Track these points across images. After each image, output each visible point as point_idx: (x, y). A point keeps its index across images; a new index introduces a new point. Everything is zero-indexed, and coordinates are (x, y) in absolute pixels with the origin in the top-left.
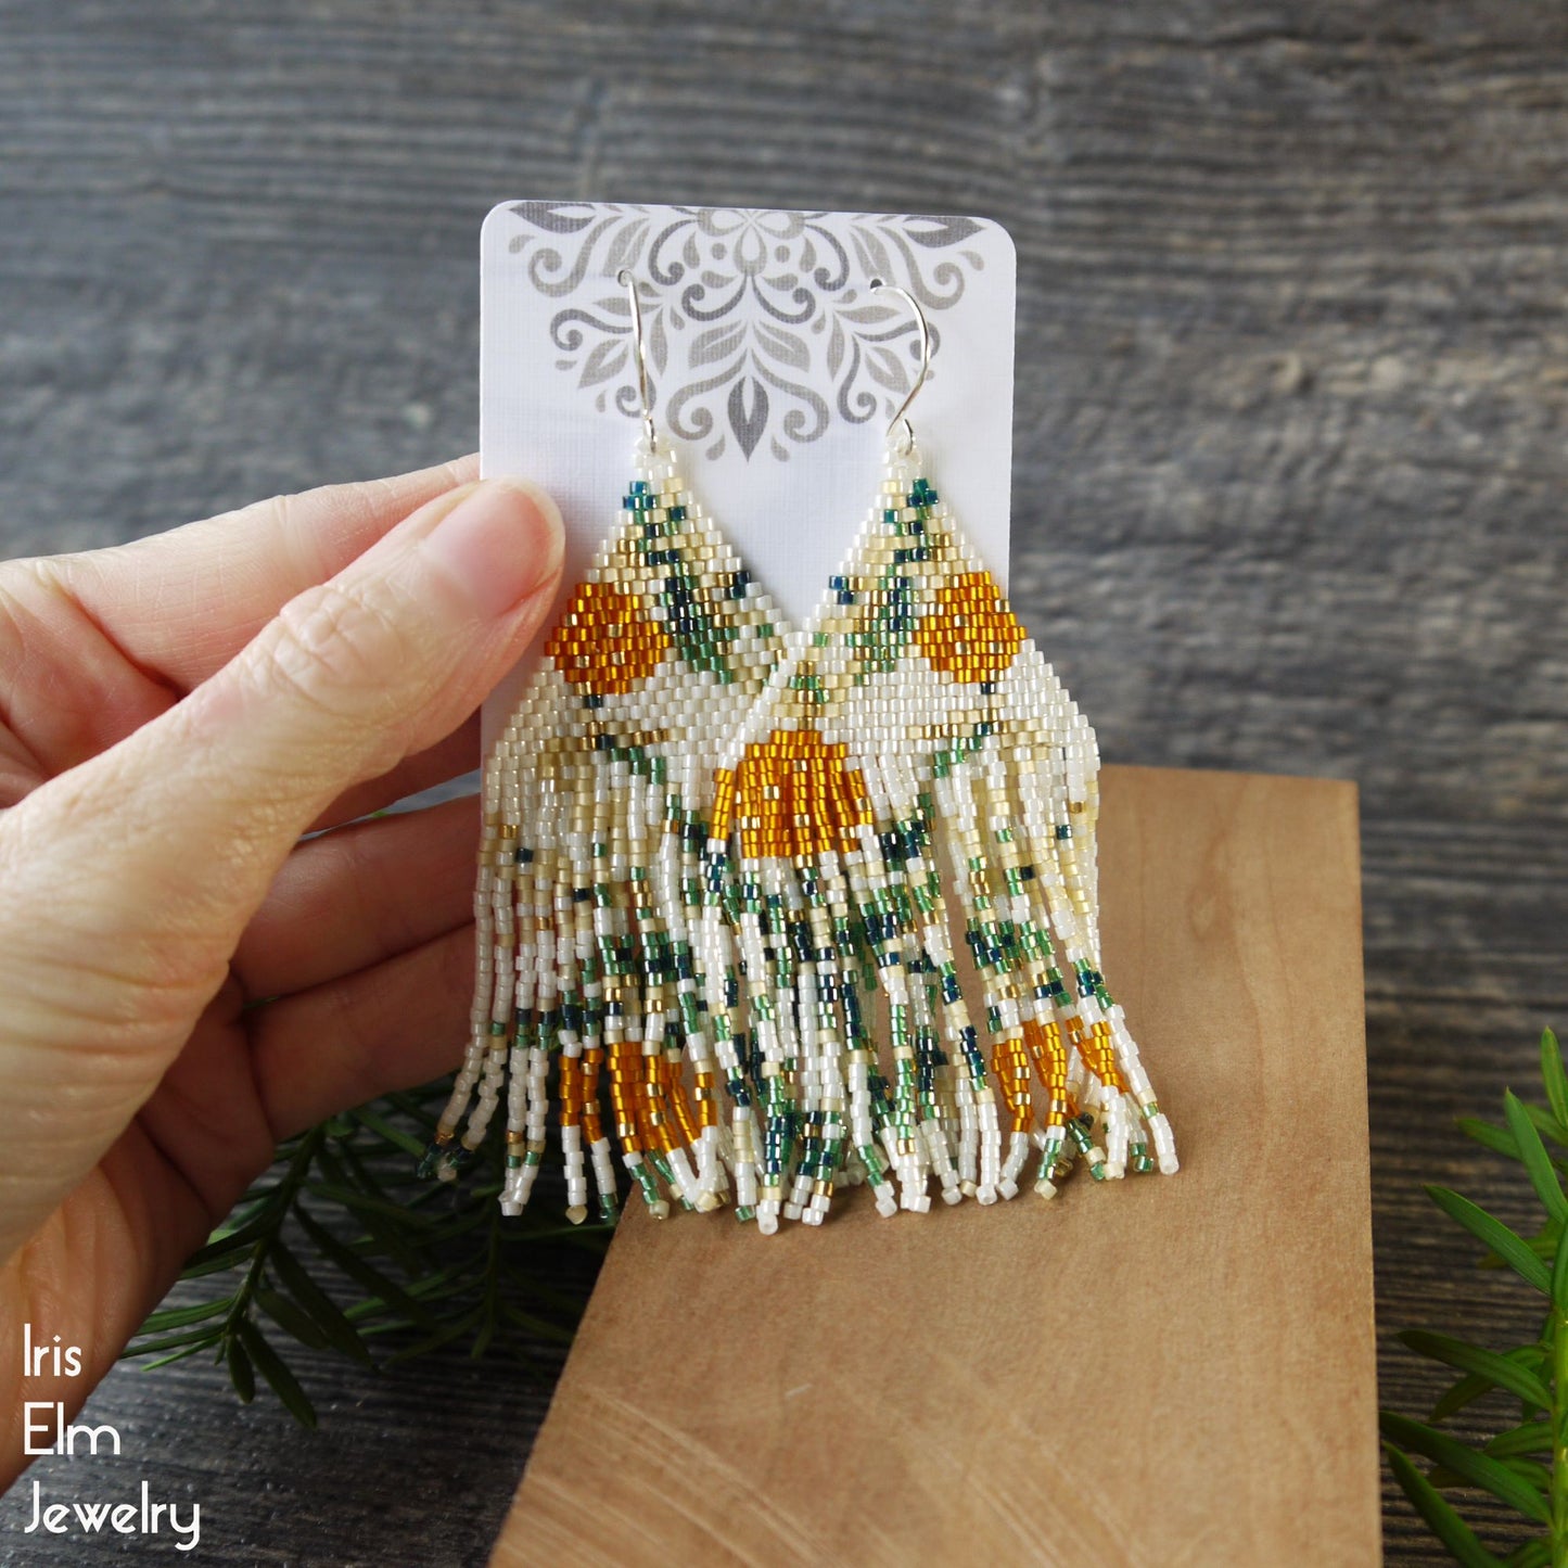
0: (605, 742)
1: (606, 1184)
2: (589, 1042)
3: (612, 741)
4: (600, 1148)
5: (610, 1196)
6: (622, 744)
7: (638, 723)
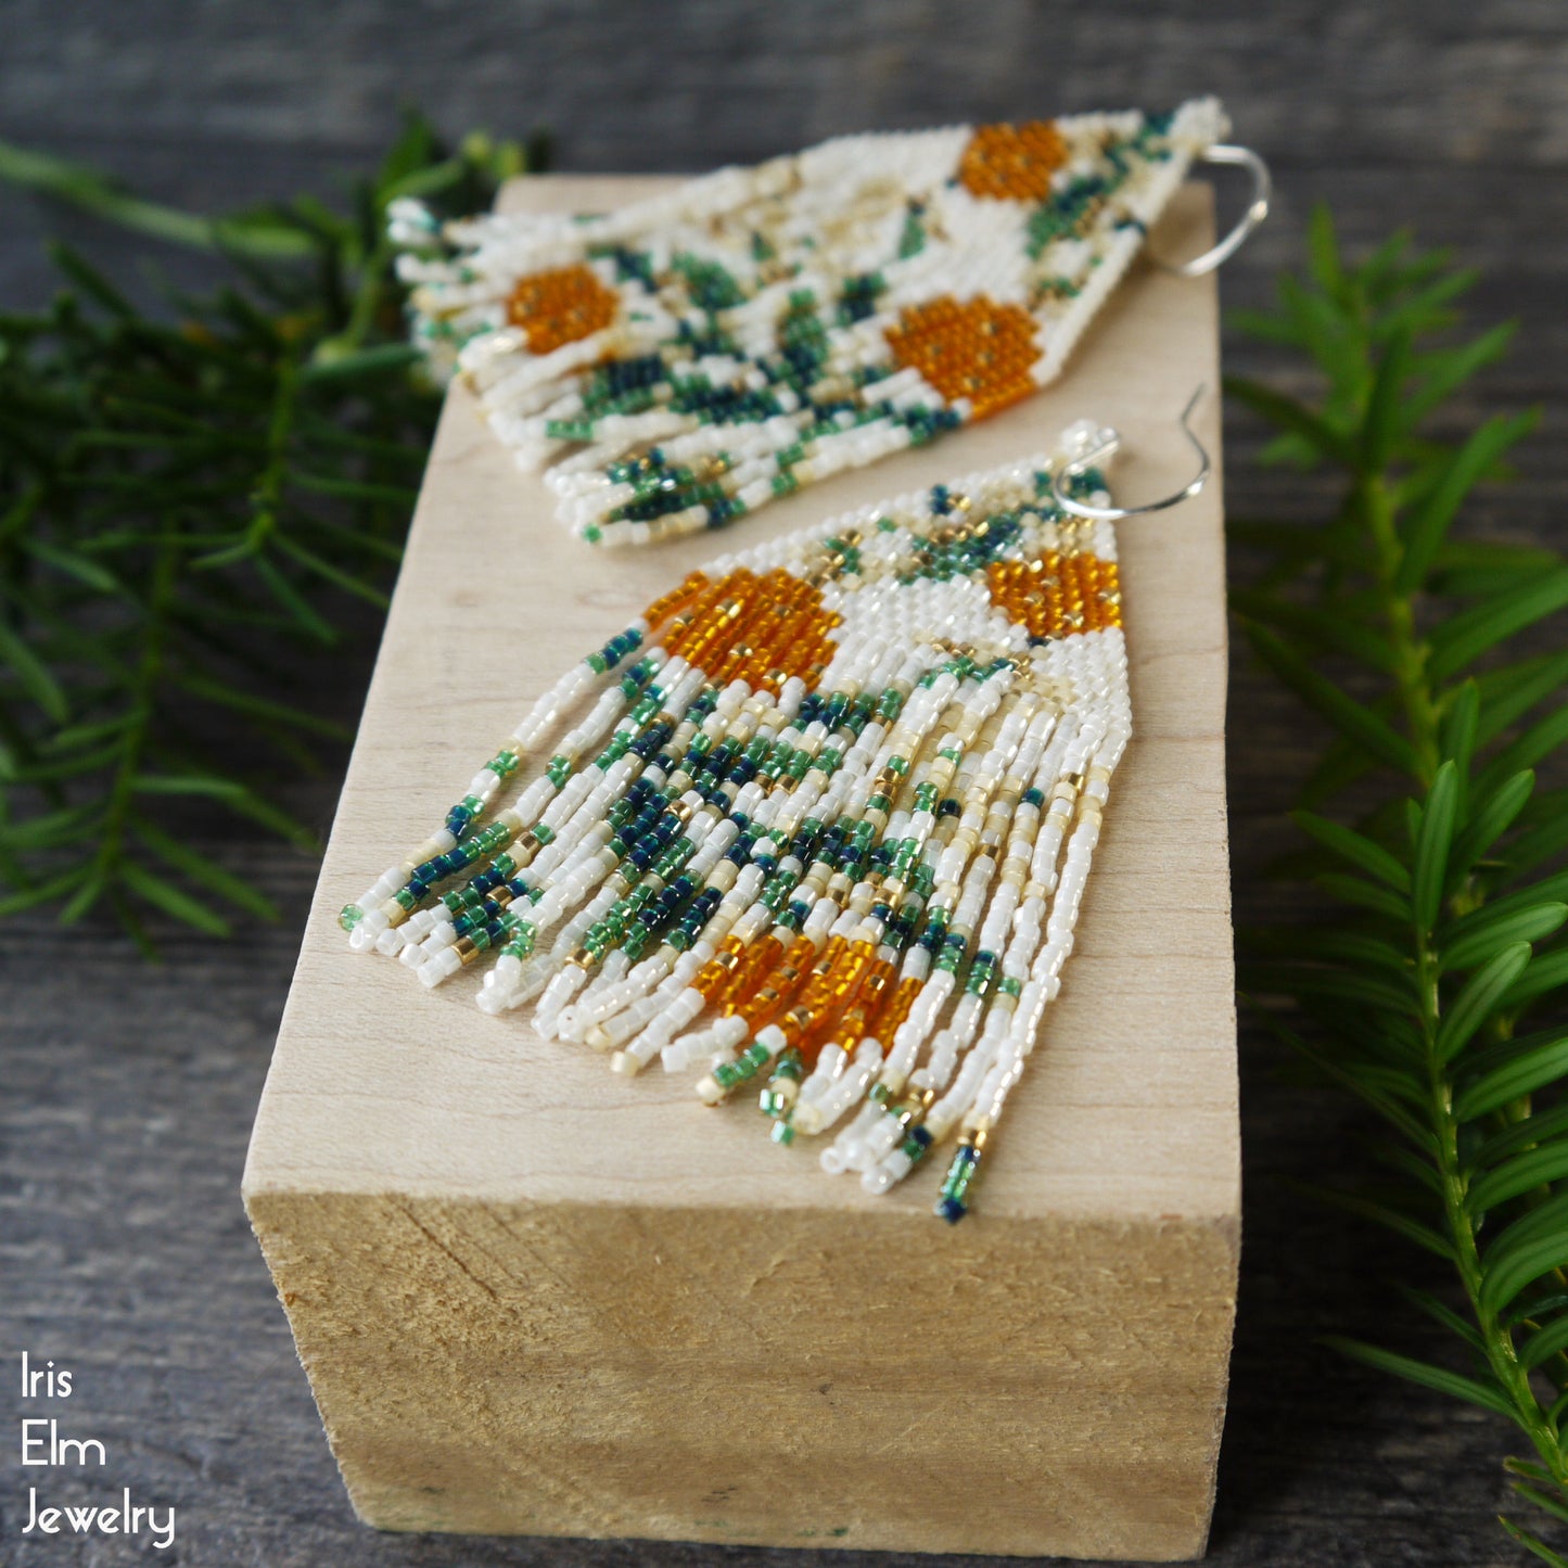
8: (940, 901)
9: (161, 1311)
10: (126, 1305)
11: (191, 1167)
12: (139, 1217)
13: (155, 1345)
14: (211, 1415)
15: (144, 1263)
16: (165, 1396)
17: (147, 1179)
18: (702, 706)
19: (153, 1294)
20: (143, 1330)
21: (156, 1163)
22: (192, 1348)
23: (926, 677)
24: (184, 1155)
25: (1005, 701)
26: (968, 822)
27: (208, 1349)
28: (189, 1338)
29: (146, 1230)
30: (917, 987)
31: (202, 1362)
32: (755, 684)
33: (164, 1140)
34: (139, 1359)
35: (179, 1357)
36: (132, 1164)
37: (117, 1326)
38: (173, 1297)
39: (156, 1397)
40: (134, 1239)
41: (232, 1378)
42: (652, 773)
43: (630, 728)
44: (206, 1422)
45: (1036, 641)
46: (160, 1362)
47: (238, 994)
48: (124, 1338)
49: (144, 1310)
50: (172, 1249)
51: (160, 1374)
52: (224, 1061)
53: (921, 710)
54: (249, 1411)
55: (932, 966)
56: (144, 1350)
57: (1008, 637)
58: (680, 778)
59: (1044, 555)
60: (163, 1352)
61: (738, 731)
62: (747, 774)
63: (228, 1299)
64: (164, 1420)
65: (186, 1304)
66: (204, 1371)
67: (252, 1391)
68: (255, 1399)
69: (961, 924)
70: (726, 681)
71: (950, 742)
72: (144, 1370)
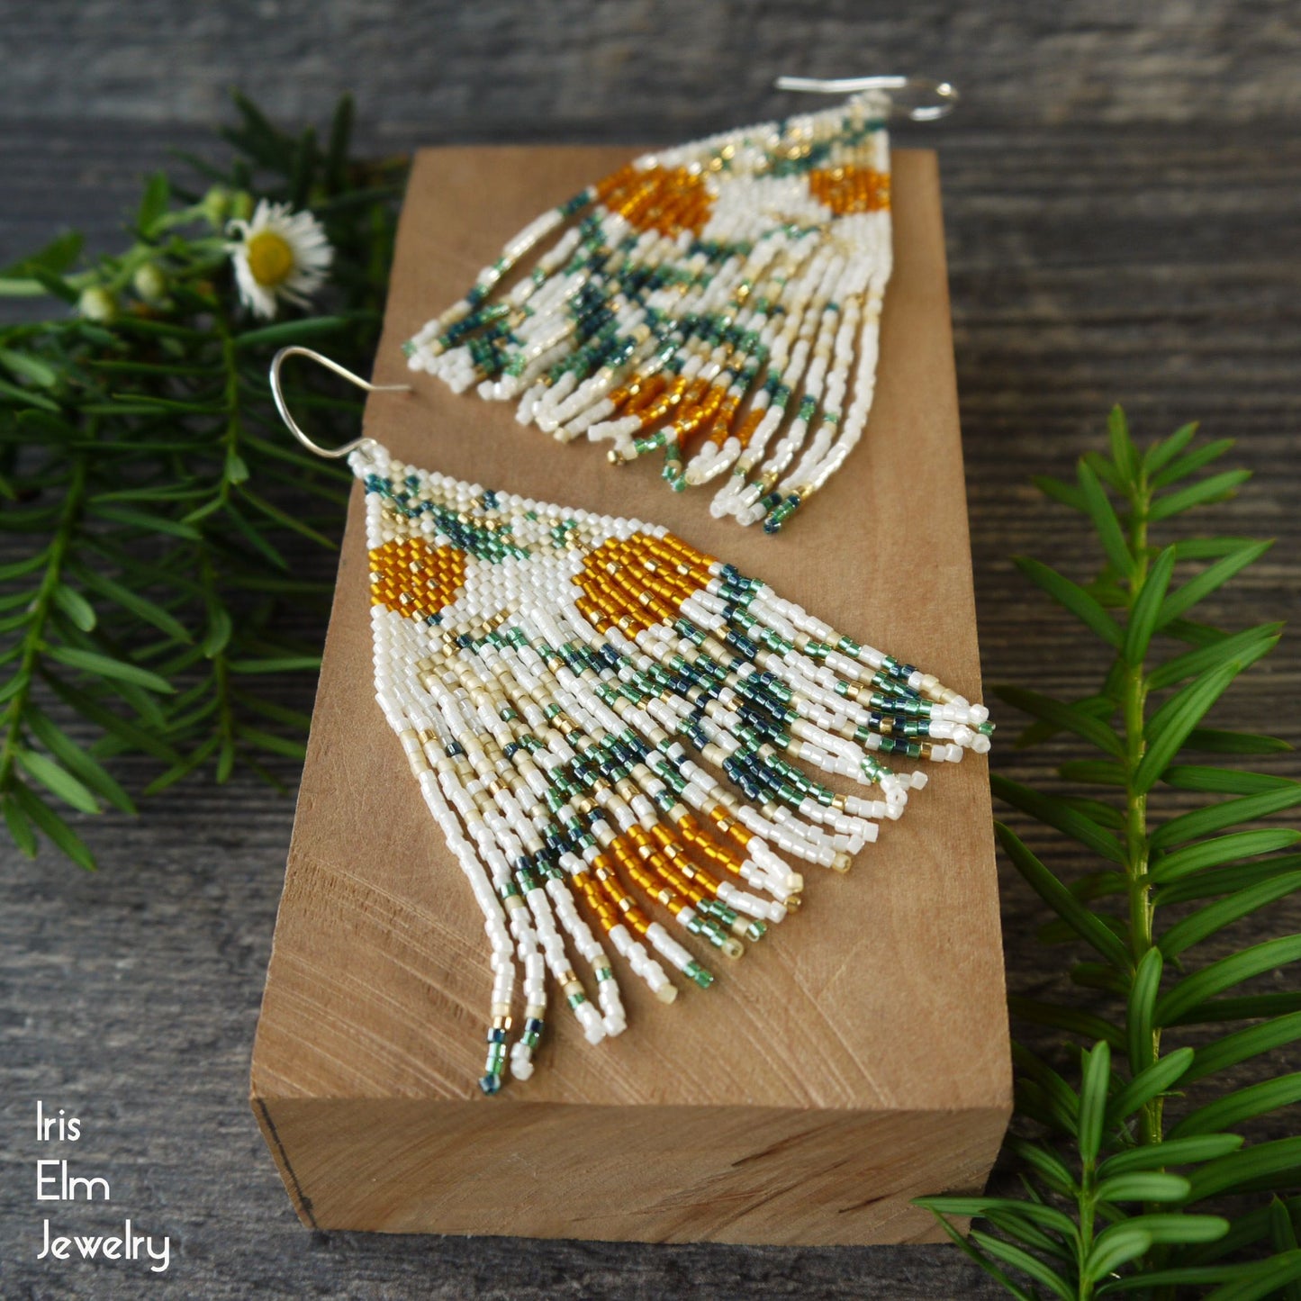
0: (463, 642)
1: (680, 959)
2: (591, 854)
3: (467, 639)
4: (655, 933)
5: (690, 965)
6: (477, 635)
7: (479, 616)
8: (775, 365)
9: (139, 1118)
10: (112, 1115)
11: (150, 998)
12: (115, 1042)
13: (137, 1148)
14: (183, 1203)
15: (122, 1079)
16: (148, 1189)
17: (119, 1009)
18: (628, 243)
19: (131, 1105)
20: (126, 1135)
21: (125, 996)
22: (165, 1147)
23: (767, 235)
24: (146, 987)
25: (815, 250)
26: (792, 321)
27: (177, 1149)
28: (162, 1140)
29: (121, 1051)
30: (762, 415)
31: (174, 1161)
32: (663, 233)
33: (128, 976)
34: (125, 1159)
35: (156, 1156)
36: (107, 997)
37: (107, 1132)
38: (147, 1106)
39: (140, 1190)
40: (113, 1059)
41: (197, 1172)
42: (597, 281)
43: (584, 253)
44: (180, 1209)
45: (837, 215)
46: (141, 1160)
47: (175, 852)
48: (113, 1142)
49: (126, 1119)
50: (142, 1067)
51: (142, 1170)
52: (170, 909)
53: (763, 254)
54: (213, 1198)
55: (770, 404)
56: (128, 1151)
57: (818, 213)
58: (614, 286)
59: (845, 167)
60: (143, 1153)
61: (652, 260)
62: (657, 285)
63: (189, 1106)
64: (148, 1208)
65: (158, 1112)
66: (176, 1167)
67: (213, 1182)
68: (217, 1188)
69: (790, 380)
70: (645, 230)
71: (778, 273)
72: (129, 1167)
